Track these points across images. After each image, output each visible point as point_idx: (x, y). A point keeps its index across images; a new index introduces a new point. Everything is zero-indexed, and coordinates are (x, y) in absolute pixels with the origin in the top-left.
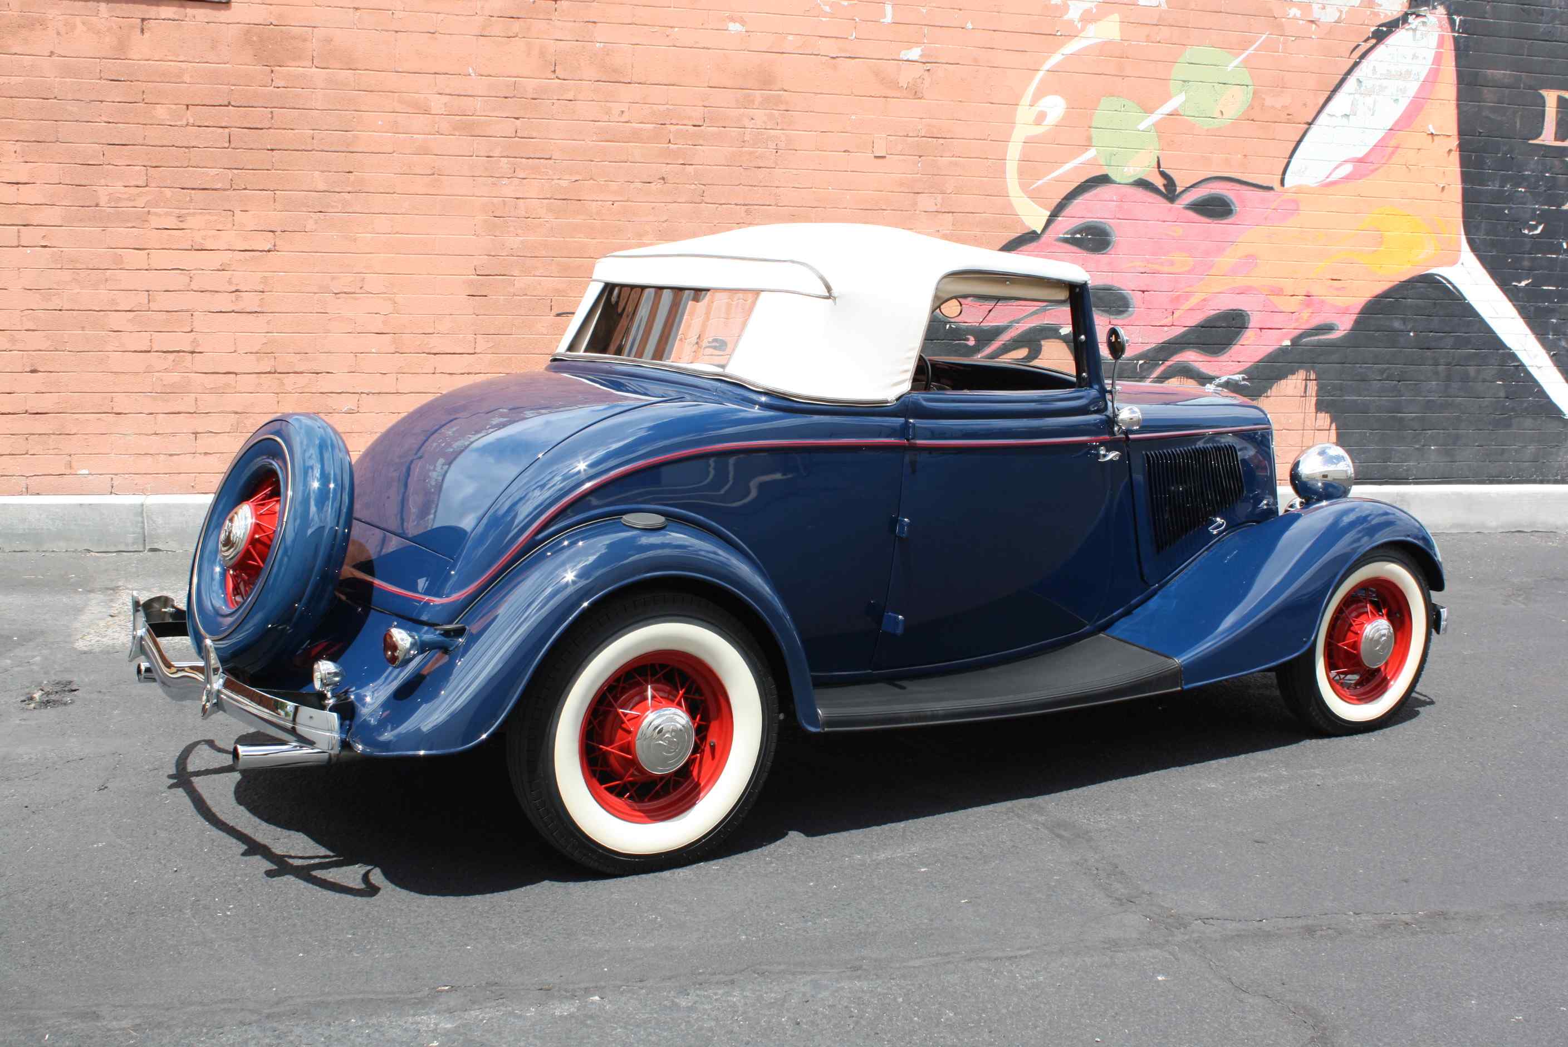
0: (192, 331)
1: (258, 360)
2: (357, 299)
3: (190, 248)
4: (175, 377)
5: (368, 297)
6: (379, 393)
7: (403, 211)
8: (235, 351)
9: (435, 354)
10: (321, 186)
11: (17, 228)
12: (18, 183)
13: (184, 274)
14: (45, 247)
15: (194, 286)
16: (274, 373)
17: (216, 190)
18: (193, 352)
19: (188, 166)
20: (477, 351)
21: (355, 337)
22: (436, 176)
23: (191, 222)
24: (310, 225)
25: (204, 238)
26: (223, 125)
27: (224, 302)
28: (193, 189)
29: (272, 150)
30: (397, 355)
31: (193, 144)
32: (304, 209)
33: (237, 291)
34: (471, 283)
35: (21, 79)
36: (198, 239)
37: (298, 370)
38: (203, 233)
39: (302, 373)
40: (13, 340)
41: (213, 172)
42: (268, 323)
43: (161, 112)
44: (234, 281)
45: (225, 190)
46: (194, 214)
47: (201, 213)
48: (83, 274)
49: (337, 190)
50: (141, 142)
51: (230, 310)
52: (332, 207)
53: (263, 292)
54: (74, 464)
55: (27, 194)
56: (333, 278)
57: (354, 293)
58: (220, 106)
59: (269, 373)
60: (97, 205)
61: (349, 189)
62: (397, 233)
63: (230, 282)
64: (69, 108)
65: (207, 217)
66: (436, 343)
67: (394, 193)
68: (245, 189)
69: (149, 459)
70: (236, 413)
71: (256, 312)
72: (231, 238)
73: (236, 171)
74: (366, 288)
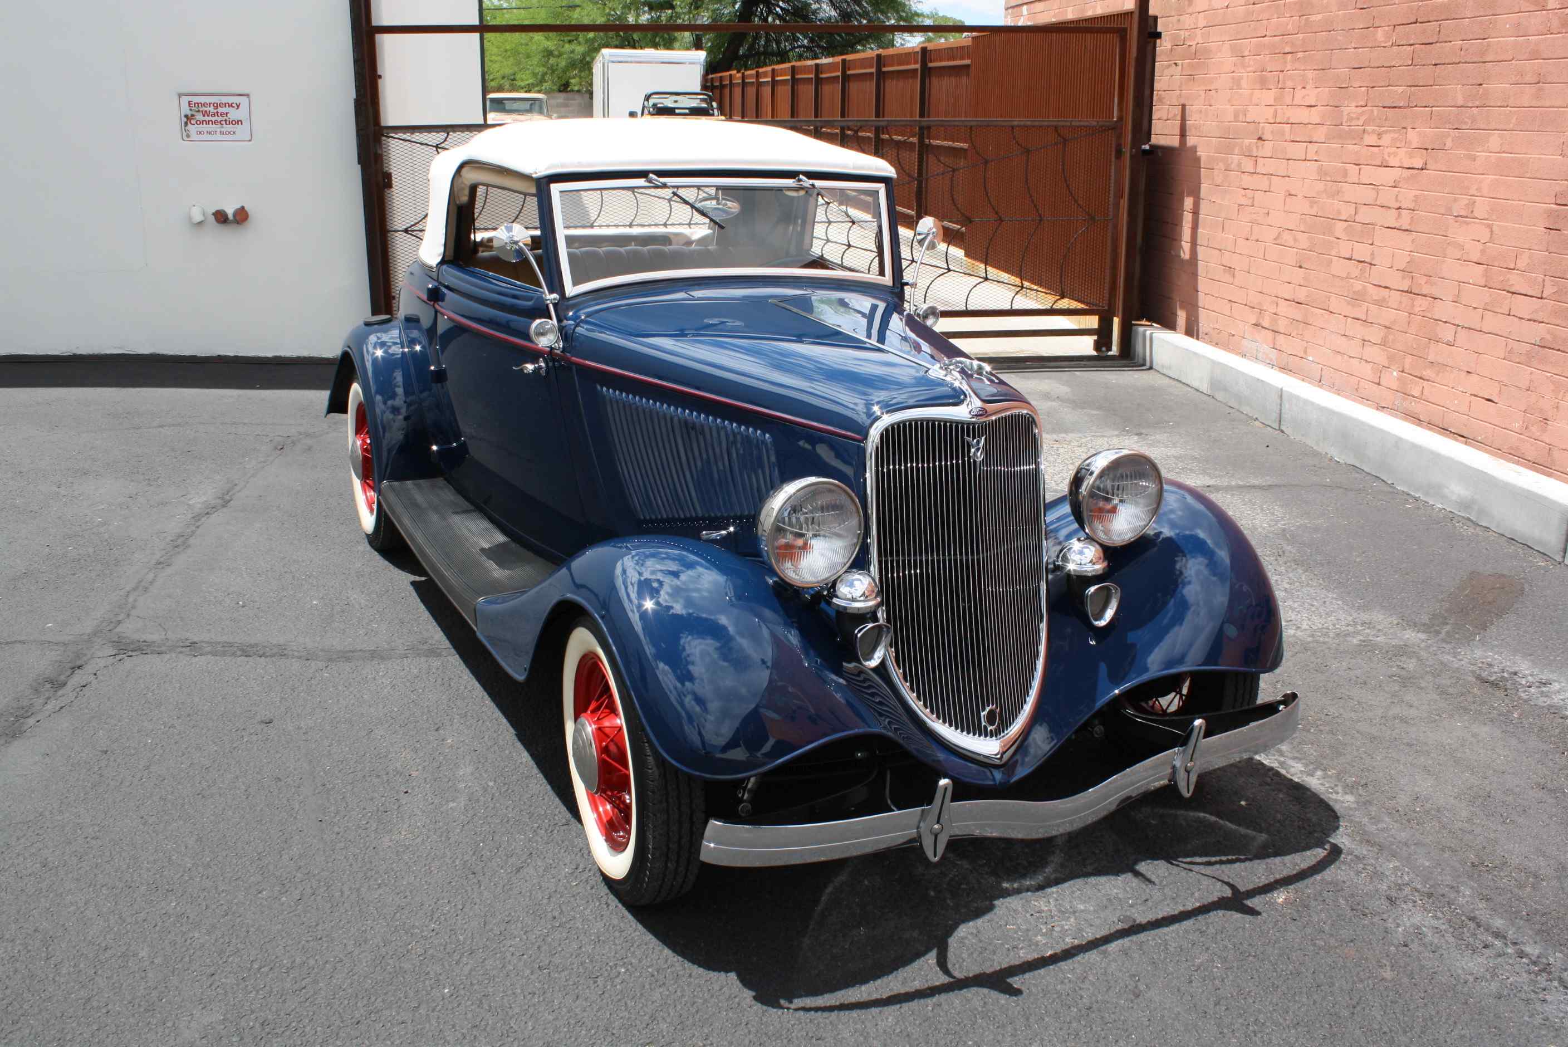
0: (1372, 244)
1: (1403, 278)
2: (1468, 223)
3: (1380, 164)
4: (1358, 285)
5: (1475, 223)
6: (1470, 328)
7: (1511, 126)
8: (1392, 267)
9: (1513, 293)
10: (1460, 103)
11: (1305, 144)
12: (1311, 106)
13: (1374, 189)
14: (1316, 161)
15: (1378, 203)
16: (1411, 293)
17: (1400, 107)
18: (1371, 264)
19: (1388, 86)
20: (1544, 296)
21: (1461, 265)
22: (1541, 84)
23: (1386, 140)
24: (1449, 143)
25: (1389, 155)
26: (1412, 42)
27: (1390, 218)
28: (1389, 107)
29: (1435, 65)
30: (1486, 289)
31: (1392, 64)
32: (1447, 126)
33: (1399, 208)
34: (1550, 213)
35: (1319, 17)
36: (1386, 157)
37: (1424, 293)
38: (1389, 150)
39: (1425, 296)
40: (1295, 240)
41: (1401, 89)
42: (1413, 241)
43: (1380, 34)
44: (1399, 198)
45: (1405, 108)
46: (1386, 132)
47: (1390, 131)
48: (1330, 184)
49: (1470, 105)
50: (1367, 64)
51: (1393, 226)
52: (1466, 123)
53: (1413, 210)
54: (1308, 350)
55: (1314, 116)
56: (1455, 200)
57: (1466, 217)
58: (1411, 23)
59: (1407, 292)
60: (1341, 124)
61: (1477, 103)
62: (1504, 152)
63: (1397, 201)
64: (1339, 38)
65: (1392, 135)
66: (1517, 282)
67: (1507, 106)
68: (1416, 106)
69: (1339, 357)
70: (1386, 327)
71: (1407, 230)
72: (1401, 157)
73: (1413, 88)
74: (1476, 214)
